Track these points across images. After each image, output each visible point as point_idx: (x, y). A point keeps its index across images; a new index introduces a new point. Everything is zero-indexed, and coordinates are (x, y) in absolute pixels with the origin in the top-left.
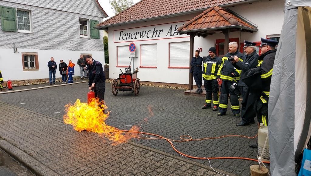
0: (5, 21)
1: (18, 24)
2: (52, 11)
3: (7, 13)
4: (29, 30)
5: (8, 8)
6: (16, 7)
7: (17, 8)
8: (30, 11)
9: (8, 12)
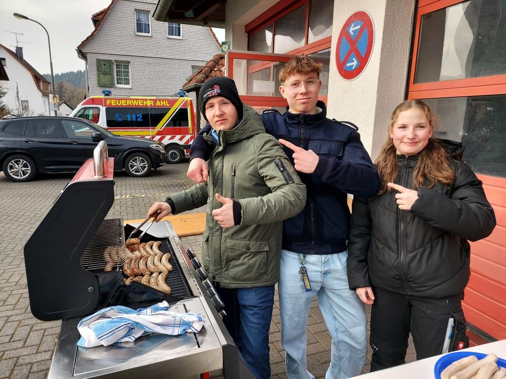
0: (102, 76)
1: (117, 78)
2: (154, 60)
3: (103, 66)
4: (129, 84)
5: (104, 60)
6: (113, 58)
7: (115, 60)
8: (130, 62)
9: (105, 65)
